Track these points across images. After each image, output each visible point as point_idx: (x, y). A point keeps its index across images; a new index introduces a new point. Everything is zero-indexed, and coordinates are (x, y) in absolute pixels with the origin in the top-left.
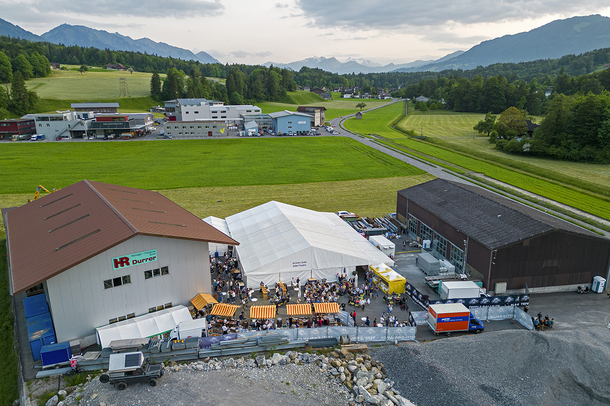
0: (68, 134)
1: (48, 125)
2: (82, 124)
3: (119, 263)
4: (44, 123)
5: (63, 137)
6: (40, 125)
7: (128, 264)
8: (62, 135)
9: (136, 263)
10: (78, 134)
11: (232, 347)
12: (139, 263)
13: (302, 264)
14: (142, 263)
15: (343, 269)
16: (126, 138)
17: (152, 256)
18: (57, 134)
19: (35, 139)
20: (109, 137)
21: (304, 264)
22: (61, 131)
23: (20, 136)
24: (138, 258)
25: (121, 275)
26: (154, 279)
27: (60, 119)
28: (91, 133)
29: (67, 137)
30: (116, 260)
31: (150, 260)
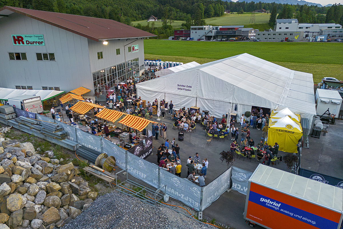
0: (204, 38)
1: (196, 32)
2: (212, 32)
3: (17, 40)
4: (194, 31)
5: (201, 39)
6: (193, 32)
7: (23, 43)
8: (201, 38)
9: (29, 44)
10: (209, 38)
11: (27, 124)
12: (31, 44)
13: (187, 88)
14: (33, 45)
15: (234, 105)
16: (232, 40)
17: (41, 41)
18: (199, 37)
19: (188, 39)
20: (223, 39)
21: (189, 88)
22: (201, 36)
23: (183, 38)
24: (31, 40)
25: (20, 51)
26: (44, 62)
27: (202, 29)
28: (215, 37)
29: (203, 39)
30: (14, 37)
31: (38, 43)
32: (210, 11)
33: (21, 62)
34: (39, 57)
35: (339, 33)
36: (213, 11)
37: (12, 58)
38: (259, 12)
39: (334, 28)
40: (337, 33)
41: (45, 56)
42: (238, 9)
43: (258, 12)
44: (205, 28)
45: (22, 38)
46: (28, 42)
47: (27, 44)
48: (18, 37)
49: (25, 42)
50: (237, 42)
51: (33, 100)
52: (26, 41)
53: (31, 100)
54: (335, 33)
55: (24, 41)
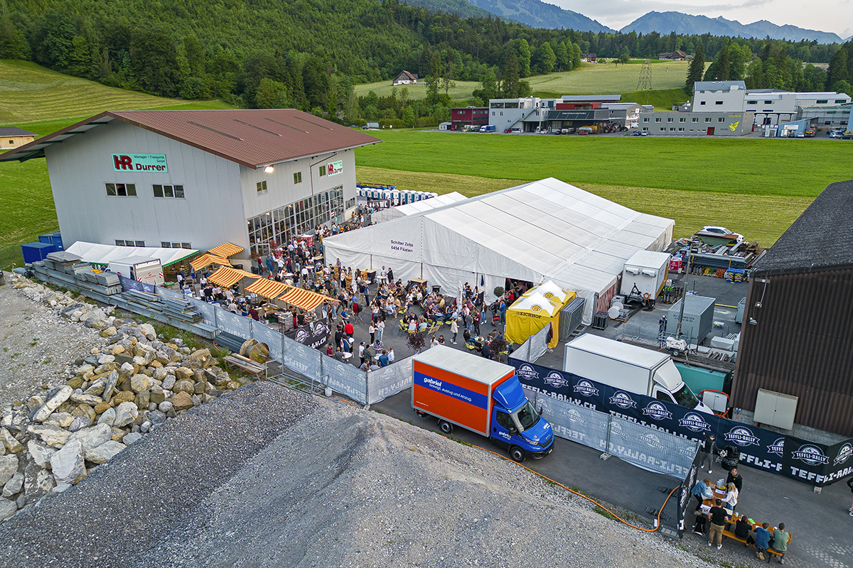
0: (520, 126)
1: (501, 114)
2: (538, 113)
3: (120, 163)
4: (498, 111)
5: (514, 129)
6: (494, 114)
7: (131, 167)
8: (513, 127)
10: (531, 126)
12: (144, 169)
13: (406, 247)
14: (148, 171)
16: (584, 133)
17: (161, 164)
18: (508, 126)
19: (483, 130)
20: (563, 130)
22: (513, 121)
23: (471, 127)
24: (144, 163)
25: (125, 181)
26: (165, 200)
27: (515, 105)
28: (545, 125)
29: (518, 130)
30: (116, 158)
31: (157, 168)
32: (544, 58)
33: (127, 199)
34: (158, 191)
35: (841, 115)
36: (554, 57)
37: (110, 193)
38: (670, 58)
39: (831, 104)
40: (836, 116)
41: (168, 189)
42: (618, 50)
43: (667, 57)
44: (522, 104)
45: (130, 160)
46: (139, 167)
47: (138, 169)
48: (123, 158)
49: (134, 167)
50: (595, 136)
51: (150, 264)
52: (137, 165)
53: (146, 265)
54: (831, 115)
55: (133, 164)
